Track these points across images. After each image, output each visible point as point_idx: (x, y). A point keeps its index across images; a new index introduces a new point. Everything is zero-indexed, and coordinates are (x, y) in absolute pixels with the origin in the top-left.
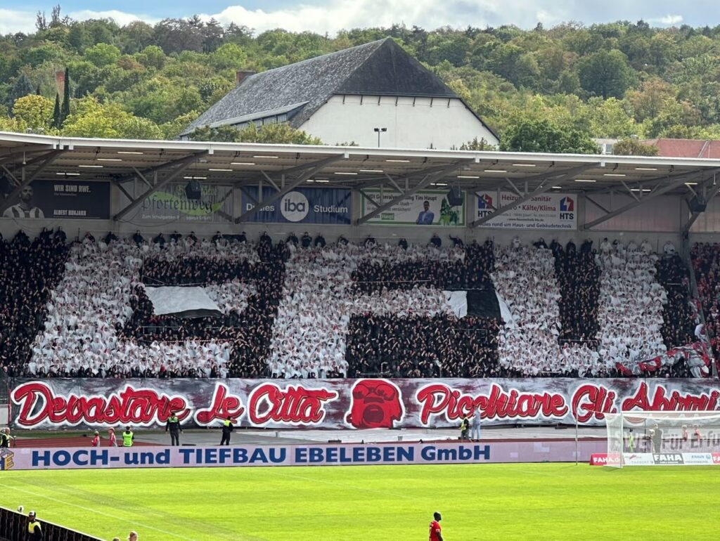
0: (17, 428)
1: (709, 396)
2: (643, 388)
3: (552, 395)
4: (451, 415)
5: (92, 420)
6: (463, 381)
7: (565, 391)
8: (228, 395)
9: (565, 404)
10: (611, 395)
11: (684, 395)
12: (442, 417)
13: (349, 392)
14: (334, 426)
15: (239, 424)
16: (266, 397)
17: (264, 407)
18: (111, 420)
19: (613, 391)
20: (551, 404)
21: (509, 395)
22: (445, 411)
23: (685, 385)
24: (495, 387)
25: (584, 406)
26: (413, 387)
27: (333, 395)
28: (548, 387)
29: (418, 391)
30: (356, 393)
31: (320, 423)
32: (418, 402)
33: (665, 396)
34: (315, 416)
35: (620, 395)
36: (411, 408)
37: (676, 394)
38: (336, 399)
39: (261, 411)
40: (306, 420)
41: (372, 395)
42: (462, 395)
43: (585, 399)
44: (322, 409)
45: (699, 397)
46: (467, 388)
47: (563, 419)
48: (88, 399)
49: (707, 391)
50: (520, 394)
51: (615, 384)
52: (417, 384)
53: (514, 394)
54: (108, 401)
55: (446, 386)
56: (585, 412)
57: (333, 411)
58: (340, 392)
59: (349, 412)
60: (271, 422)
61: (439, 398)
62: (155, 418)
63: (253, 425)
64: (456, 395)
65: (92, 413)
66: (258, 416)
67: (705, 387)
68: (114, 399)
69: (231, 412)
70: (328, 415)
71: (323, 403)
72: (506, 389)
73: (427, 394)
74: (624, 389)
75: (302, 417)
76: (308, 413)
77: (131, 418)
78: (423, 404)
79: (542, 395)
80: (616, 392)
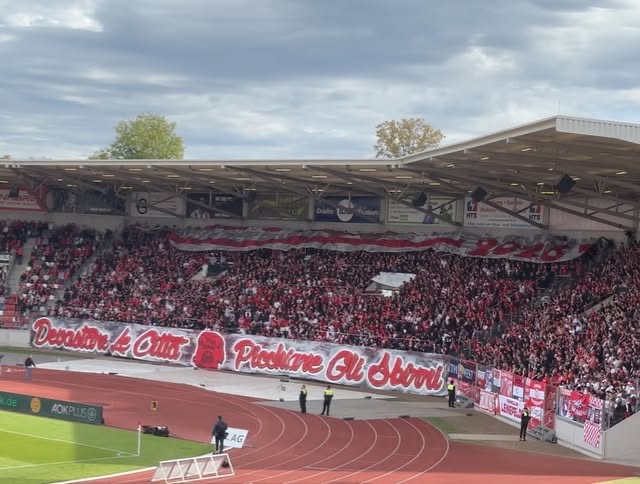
0: (33, 346)
1: (435, 369)
2: (387, 357)
3: (315, 355)
4: (254, 365)
5: (67, 345)
6: (263, 339)
7: (328, 354)
8: (128, 335)
9: (322, 364)
10: (362, 360)
11: (416, 367)
12: (247, 365)
13: (196, 341)
14: (185, 364)
15: (125, 355)
16: (149, 338)
17: (146, 345)
18: (75, 347)
19: (363, 357)
20: (311, 362)
21: (287, 352)
22: (250, 360)
23: (420, 358)
24: (281, 345)
25: (339, 368)
26: (233, 340)
27: (186, 341)
28: (315, 349)
29: (235, 344)
30: (200, 342)
31: (177, 361)
32: (234, 352)
33: (402, 366)
34: (175, 356)
35: (369, 361)
36: (230, 355)
37: (410, 366)
38: (188, 344)
39: (142, 348)
40: (171, 357)
41: (209, 343)
42: (262, 350)
43: (341, 362)
44: (180, 350)
45: (429, 370)
46: (266, 345)
47: (316, 376)
48: (67, 330)
49: (435, 365)
50: (295, 352)
51: (367, 352)
52: (236, 338)
53: (291, 352)
54: (76, 333)
55: (253, 341)
56: (339, 372)
57: (186, 353)
58: (191, 339)
59: (194, 355)
60: (148, 357)
61: (248, 350)
62: (96, 347)
63: (135, 357)
64: (257, 349)
65: (67, 340)
66: (139, 351)
67: (435, 362)
68: (79, 333)
69: (124, 346)
70: (183, 355)
71: (181, 346)
72: (287, 347)
73: (240, 347)
74: (372, 356)
75: (168, 356)
76: (172, 353)
77: (85, 346)
78: (237, 354)
79: (308, 355)
80: (365, 358)
